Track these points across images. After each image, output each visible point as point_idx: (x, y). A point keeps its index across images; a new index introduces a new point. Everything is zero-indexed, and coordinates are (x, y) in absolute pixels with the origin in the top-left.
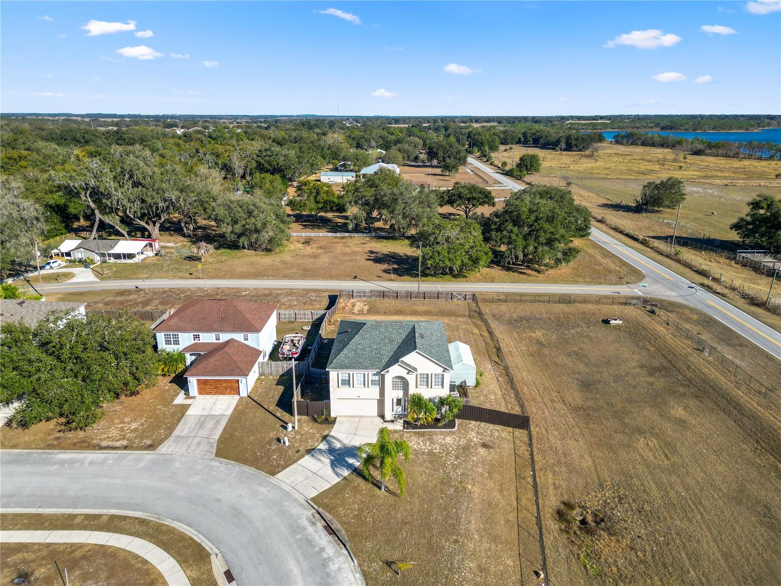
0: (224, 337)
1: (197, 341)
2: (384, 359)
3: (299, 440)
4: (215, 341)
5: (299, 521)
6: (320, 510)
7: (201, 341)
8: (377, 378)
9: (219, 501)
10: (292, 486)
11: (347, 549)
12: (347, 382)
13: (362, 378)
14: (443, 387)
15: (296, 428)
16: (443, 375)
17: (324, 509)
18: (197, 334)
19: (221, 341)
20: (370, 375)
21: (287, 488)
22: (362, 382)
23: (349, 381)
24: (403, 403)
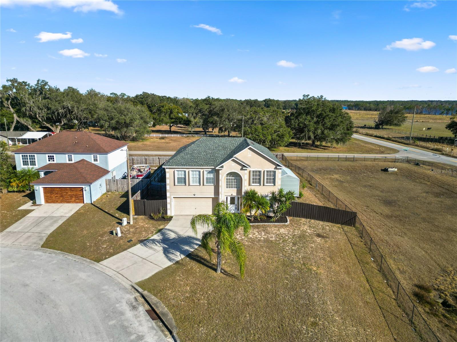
0: (76, 158)
1: (51, 162)
2: (218, 159)
3: (133, 232)
4: (68, 162)
5: (117, 305)
6: (145, 293)
7: (55, 162)
8: (211, 176)
9: (26, 285)
10: (117, 271)
11: (173, 337)
12: (183, 180)
13: (198, 176)
14: (275, 185)
15: (132, 223)
16: (275, 172)
17: (149, 291)
18: (52, 155)
19: (73, 162)
20: (205, 173)
21: (111, 273)
22: (198, 179)
23: (185, 178)
24: (236, 202)
